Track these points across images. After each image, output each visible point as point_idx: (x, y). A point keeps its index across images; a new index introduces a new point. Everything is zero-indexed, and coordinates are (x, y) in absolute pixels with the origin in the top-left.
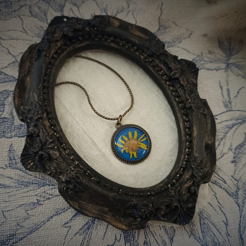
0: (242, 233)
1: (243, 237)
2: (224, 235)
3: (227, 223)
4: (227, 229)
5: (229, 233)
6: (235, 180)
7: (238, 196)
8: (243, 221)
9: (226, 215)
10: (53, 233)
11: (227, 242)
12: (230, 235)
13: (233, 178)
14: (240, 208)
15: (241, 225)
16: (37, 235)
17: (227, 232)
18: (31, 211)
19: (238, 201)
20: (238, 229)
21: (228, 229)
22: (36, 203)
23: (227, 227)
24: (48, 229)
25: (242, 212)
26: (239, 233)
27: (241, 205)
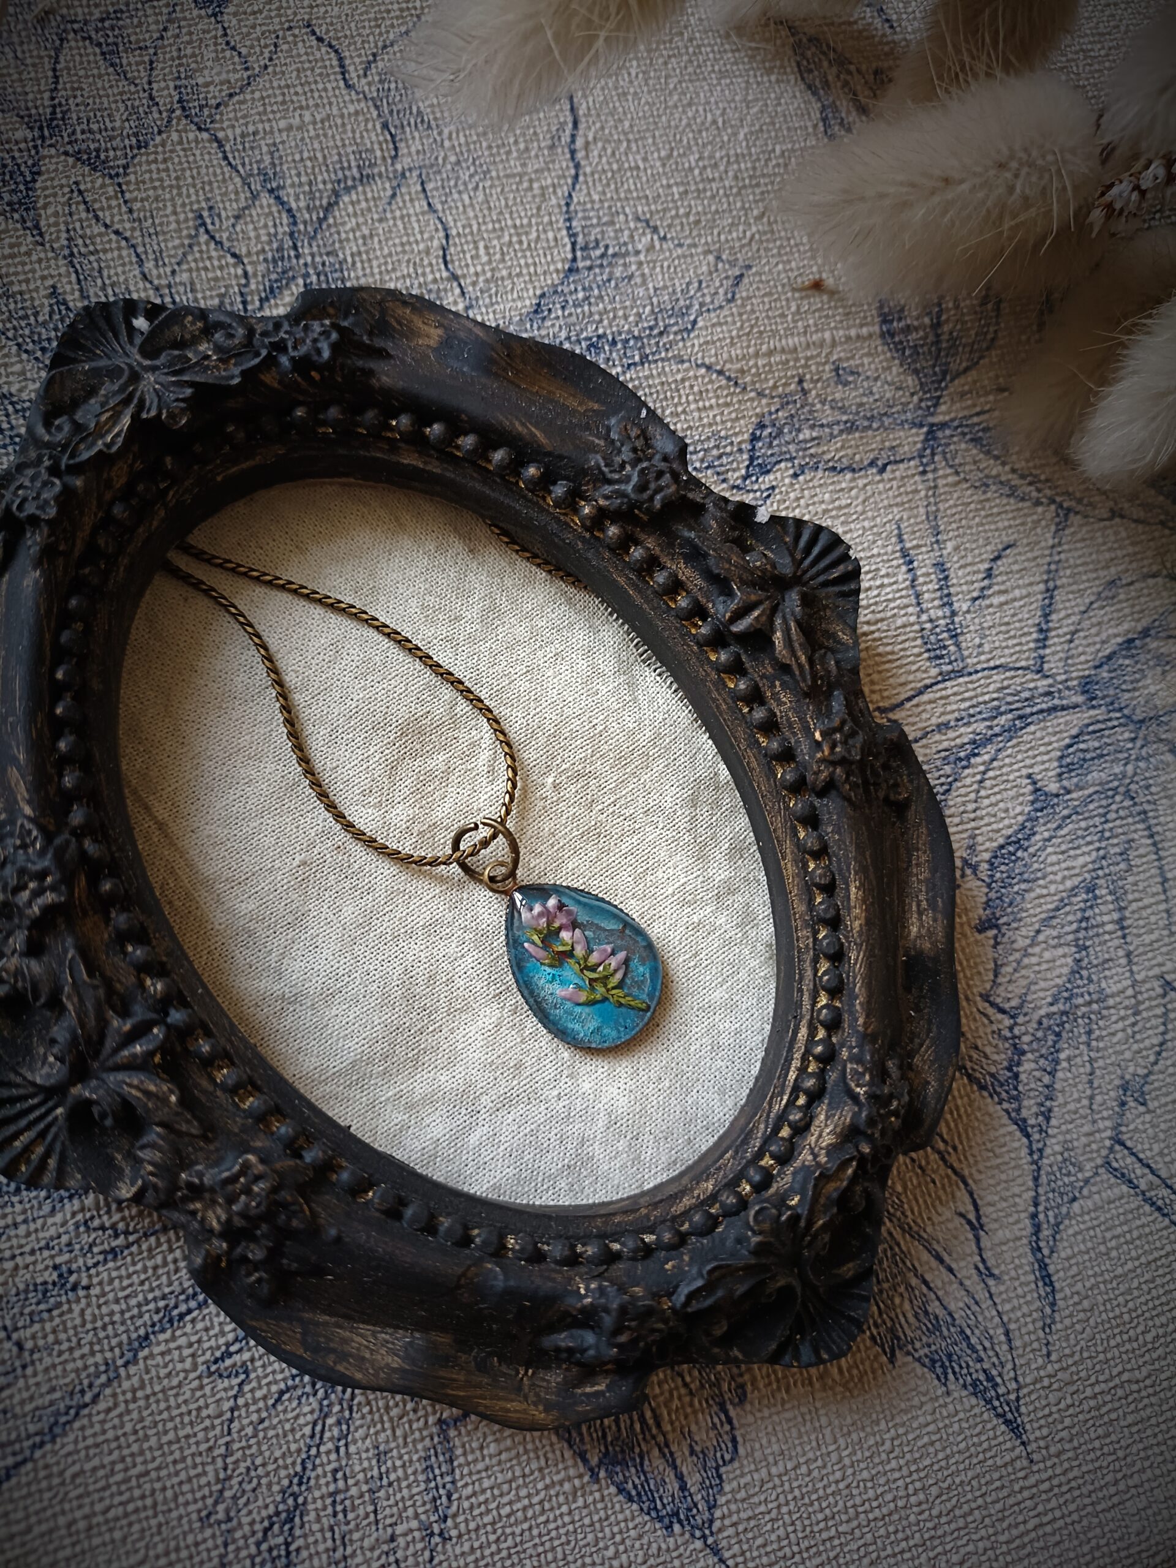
0: (1046, 1252)
1: (1051, 1269)
2: (969, 1278)
3: (978, 1218)
4: (980, 1249)
5: (989, 1264)
6: (1002, 1011)
7: (1020, 1088)
8: (1048, 1199)
9: (970, 1182)
10: (165, 1415)
11: (984, 1306)
12: (996, 1272)
13: (993, 1004)
14: (1030, 1142)
15: (1041, 1216)
16: (84, 1438)
17: (983, 1261)
18: (37, 1327)
19: (1018, 1110)
20: (1025, 1241)
21: (982, 1245)
22: (54, 1284)
23: (978, 1239)
24: (135, 1400)
25: (1041, 1158)
26: (1034, 1254)
27: (1033, 1127)
